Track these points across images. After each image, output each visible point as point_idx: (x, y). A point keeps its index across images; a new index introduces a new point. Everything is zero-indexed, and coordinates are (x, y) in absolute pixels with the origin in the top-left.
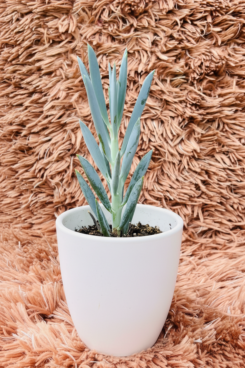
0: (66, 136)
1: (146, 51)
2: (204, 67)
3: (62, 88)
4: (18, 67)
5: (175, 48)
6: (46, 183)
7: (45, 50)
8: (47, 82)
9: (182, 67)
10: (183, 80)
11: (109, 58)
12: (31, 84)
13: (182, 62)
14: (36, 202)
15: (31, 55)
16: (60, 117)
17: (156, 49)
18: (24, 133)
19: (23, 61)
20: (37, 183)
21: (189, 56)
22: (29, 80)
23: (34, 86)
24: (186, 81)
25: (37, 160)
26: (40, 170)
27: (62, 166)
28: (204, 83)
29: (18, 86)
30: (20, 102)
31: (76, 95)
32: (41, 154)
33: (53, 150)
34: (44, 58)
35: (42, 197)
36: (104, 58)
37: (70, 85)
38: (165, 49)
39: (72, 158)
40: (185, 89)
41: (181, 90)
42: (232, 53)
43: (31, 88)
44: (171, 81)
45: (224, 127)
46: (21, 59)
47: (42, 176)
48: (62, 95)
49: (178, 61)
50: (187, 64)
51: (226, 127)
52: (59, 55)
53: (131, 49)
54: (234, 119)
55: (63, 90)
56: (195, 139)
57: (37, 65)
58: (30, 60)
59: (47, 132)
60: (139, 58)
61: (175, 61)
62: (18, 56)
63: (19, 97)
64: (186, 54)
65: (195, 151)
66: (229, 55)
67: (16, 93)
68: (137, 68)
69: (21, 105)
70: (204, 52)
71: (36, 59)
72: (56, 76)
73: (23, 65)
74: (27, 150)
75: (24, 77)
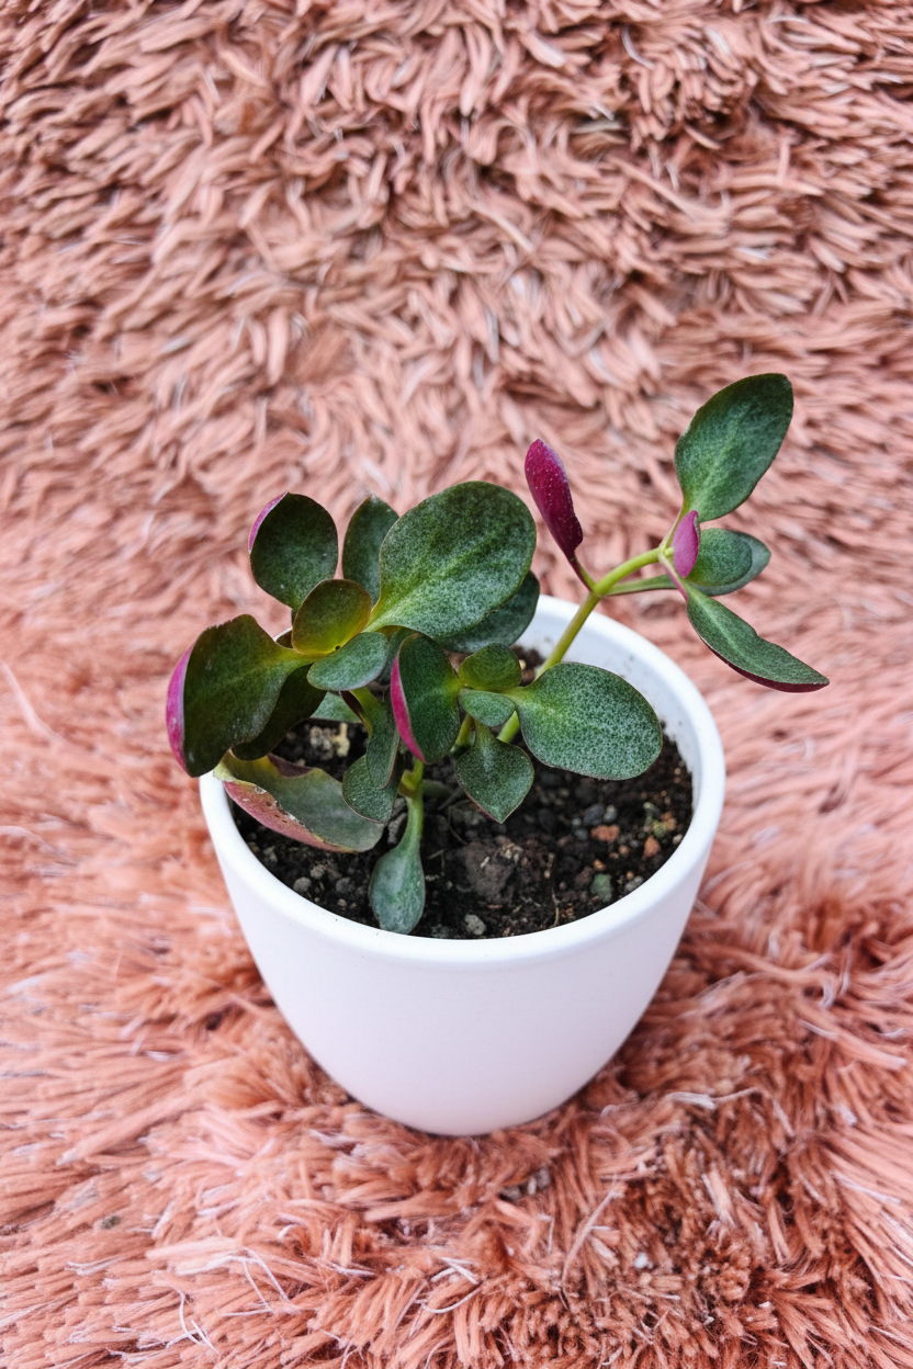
0: (235, 336)
1: (488, 31)
2: (682, 100)
3: (210, 172)
4: (47, 99)
5: (589, 23)
6: (188, 482)
7: (131, 28)
8: (156, 149)
9: (610, 92)
10: (611, 139)
11: (360, 57)
12: (102, 161)
13: (610, 73)
14: (167, 541)
15: (86, 51)
16: (213, 275)
17: (522, 23)
18: (101, 329)
19: (60, 75)
20: (162, 485)
21: (631, 53)
22: (89, 144)
23: (114, 166)
24: (620, 141)
25: (153, 416)
26: (165, 449)
27: (231, 431)
28: (682, 151)
29: (56, 168)
30: (71, 224)
31: (259, 197)
32: (162, 395)
33: (199, 382)
34: (134, 60)
35: (183, 525)
36: (344, 58)
37: (233, 162)
38: (552, 24)
39: (263, 404)
40: (617, 172)
41: (604, 172)
42: (773, 42)
43: (103, 176)
44: (572, 137)
45: (733, 296)
46: (54, 67)
47: (174, 464)
48: (209, 200)
49: (594, 68)
50: (625, 82)
51: (741, 298)
52: (185, 46)
53: (436, 22)
54: (768, 271)
55: (213, 183)
56: (645, 333)
57: (113, 86)
58: (87, 70)
59: (172, 324)
60: (463, 58)
61: (586, 70)
62: (39, 59)
63: (67, 207)
64: (620, 43)
65: (645, 373)
66: (766, 48)
67: (55, 193)
68: (457, 97)
69: (76, 233)
70: (682, 40)
71: (107, 65)
72: (180, 125)
73: (63, 85)
74: (116, 387)
75: (74, 133)
